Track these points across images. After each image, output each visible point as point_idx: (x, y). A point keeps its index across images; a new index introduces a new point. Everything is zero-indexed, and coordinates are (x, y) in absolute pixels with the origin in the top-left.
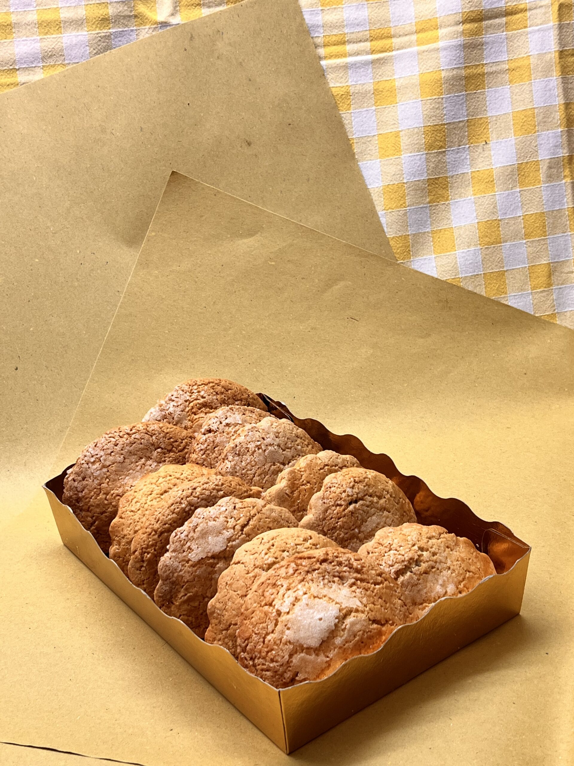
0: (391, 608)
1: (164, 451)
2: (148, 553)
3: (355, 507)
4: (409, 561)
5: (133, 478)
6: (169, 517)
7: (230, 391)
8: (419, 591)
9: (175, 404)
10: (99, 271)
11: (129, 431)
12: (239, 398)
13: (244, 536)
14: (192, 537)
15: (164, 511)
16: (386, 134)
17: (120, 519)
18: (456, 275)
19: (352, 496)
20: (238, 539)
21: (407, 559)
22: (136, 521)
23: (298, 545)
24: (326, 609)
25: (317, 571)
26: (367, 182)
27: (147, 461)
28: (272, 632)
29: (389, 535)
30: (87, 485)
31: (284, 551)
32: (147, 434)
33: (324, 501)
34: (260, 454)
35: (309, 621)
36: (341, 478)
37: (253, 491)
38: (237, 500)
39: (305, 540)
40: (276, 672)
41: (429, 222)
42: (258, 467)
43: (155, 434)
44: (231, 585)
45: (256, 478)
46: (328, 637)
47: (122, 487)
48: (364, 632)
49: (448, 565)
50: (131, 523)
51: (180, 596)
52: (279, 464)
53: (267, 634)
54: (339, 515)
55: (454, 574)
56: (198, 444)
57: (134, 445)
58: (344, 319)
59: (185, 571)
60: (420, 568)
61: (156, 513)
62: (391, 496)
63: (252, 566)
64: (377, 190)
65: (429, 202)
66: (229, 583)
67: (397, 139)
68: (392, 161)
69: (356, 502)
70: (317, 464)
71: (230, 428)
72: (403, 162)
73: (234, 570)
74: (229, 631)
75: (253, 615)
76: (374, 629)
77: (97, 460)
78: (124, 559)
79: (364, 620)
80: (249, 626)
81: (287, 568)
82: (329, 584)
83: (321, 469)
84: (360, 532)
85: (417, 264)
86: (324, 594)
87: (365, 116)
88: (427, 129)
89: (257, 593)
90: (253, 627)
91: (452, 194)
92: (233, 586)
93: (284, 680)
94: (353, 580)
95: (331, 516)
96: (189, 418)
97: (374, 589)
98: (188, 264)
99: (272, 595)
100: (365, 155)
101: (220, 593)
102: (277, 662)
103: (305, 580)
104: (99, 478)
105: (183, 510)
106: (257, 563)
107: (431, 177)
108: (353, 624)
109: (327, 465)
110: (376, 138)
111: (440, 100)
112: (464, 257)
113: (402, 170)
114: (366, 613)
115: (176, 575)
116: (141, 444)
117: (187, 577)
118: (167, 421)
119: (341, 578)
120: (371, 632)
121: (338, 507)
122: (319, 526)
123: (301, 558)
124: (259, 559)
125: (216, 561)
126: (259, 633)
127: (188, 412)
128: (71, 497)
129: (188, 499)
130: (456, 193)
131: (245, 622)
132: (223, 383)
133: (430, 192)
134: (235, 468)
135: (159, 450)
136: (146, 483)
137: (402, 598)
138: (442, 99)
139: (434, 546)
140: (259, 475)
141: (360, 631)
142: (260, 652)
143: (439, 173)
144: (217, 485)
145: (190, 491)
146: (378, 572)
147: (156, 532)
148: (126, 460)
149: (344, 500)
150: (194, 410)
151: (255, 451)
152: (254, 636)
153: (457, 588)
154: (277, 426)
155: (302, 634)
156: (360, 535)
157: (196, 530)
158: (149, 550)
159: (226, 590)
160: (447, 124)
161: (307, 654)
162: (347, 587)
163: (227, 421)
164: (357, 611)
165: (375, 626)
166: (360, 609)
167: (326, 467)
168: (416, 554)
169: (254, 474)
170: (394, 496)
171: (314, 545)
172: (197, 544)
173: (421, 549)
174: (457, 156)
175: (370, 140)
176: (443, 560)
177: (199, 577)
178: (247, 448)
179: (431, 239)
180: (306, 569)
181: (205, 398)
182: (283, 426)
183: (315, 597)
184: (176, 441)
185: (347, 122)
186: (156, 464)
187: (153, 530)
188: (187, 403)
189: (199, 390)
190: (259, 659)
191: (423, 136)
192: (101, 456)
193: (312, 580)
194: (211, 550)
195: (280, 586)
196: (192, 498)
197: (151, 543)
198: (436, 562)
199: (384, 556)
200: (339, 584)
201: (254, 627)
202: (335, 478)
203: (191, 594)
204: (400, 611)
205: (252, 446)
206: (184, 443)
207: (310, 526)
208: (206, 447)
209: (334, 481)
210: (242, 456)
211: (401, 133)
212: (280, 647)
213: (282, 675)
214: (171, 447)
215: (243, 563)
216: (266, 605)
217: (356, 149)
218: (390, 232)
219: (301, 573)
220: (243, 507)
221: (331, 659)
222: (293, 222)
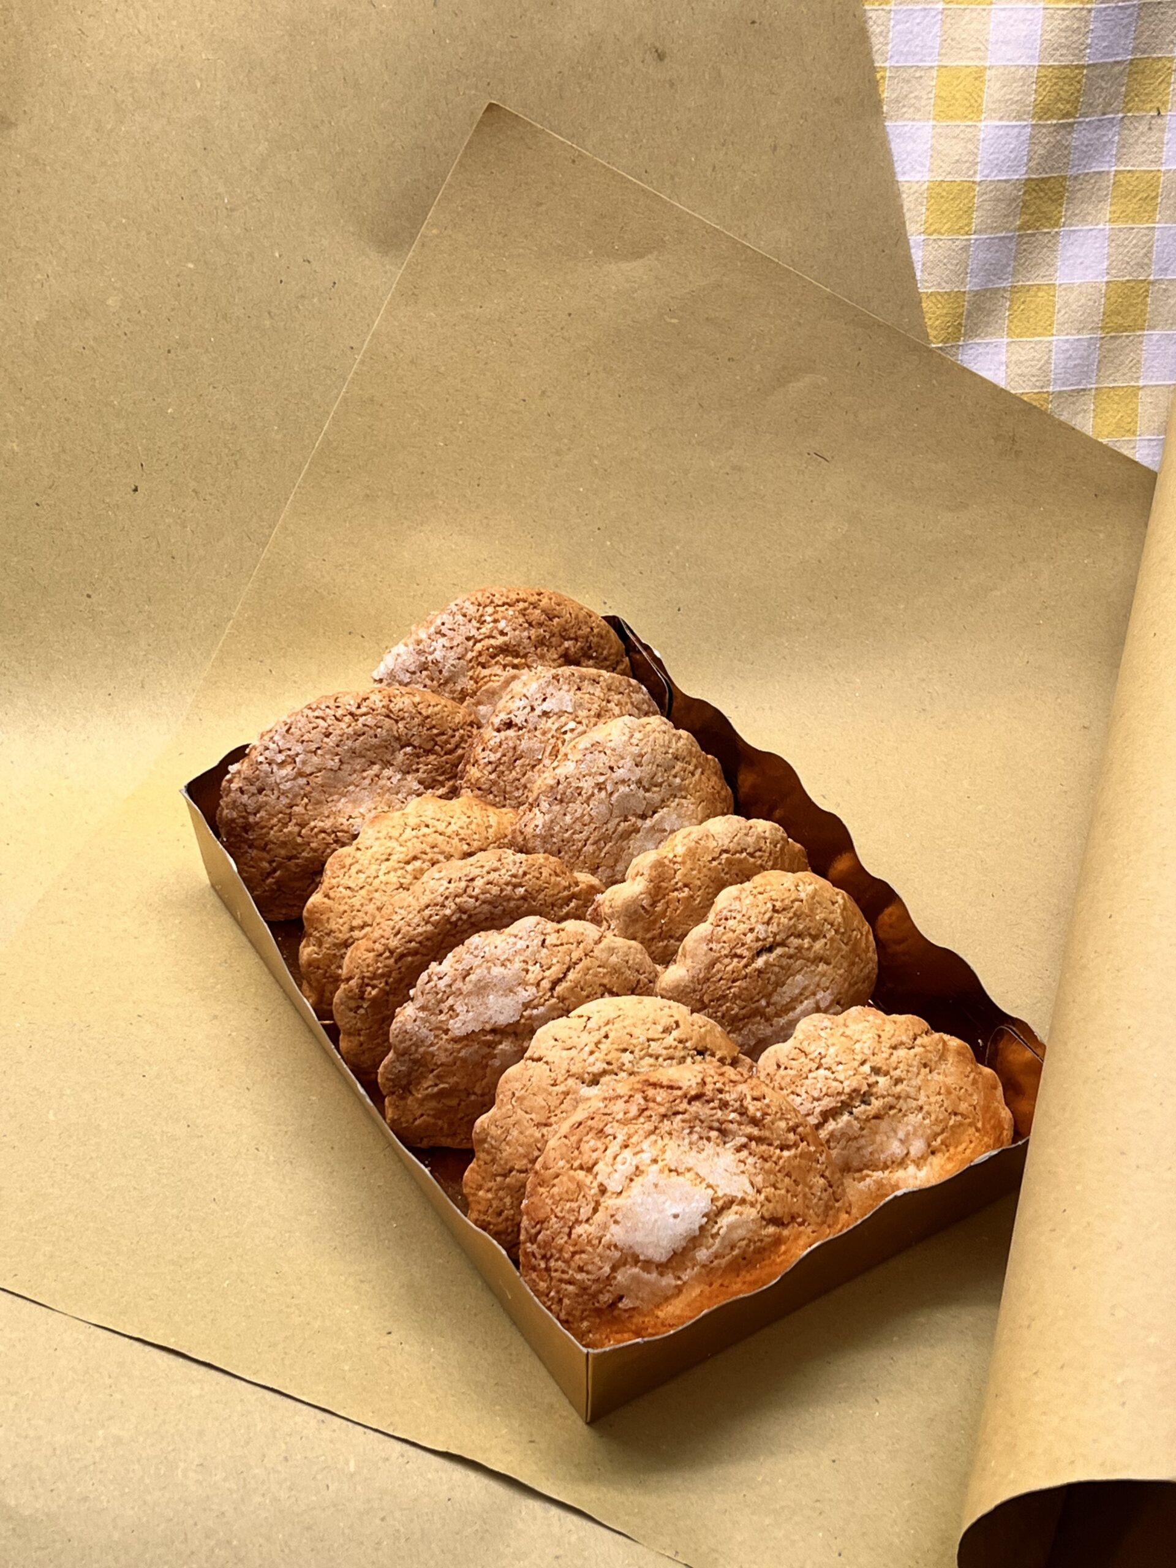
0: (805, 1195)
1: (418, 750)
2: (374, 987)
3: (766, 963)
4: (850, 1094)
5: (354, 801)
6: (420, 930)
7: (556, 620)
8: (859, 1149)
9: (448, 645)
10: (315, 300)
11: (354, 709)
12: (572, 635)
13: (554, 1000)
14: (459, 989)
15: (411, 916)
16: (957, 67)
17: (326, 900)
18: (1042, 387)
19: (765, 939)
20: (543, 1005)
21: (847, 1090)
22: (356, 908)
23: (653, 1040)
24: (687, 1198)
25: (680, 1117)
26: (898, 167)
27: (383, 769)
28: (587, 1221)
29: (822, 1033)
30: (266, 803)
31: (625, 1050)
32: (388, 716)
33: (711, 945)
34: (601, 802)
35: (655, 1216)
36: (748, 900)
37: (581, 886)
38: (551, 926)
39: (667, 1030)
40: (585, 1289)
41: (1009, 269)
42: (594, 826)
43: (403, 719)
44: (521, 1099)
45: (589, 848)
46: (684, 1249)
47: (332, 817)
48: (750, 1241)
49: (920, 1103)
50: (345, 912)
51: (425, 1086)
52: (633, 819)
53: (577, 1222)
54: (735, 974)
55: (927, 1121)
56: (483, 750)
57: (361, 738)
58: (800, 454)
59: (439, 1048)
60: (868, 1108)
61: (396, 918)
62: (837, 931)
63: (564, 1072)
64: (915, 187)
65: (1020, 228)
66: (517, 1094)
67: (977, 83)
68: (958, 131)
69: (770, 949)
70: (708, 848)
71: (550, 721)
72: (982, 136)
73: (530, 1072)
74: (508, 1180)
75: (556, 1181)
76: (768, 1236)
77: (289, 760)
78: (326, 972)
79: (753, 1220)
80: (547, 1200)
81: (626, 1102)
82: (701, 1142)
83: (714, 859)
84: (768, 1004)
85: (970, 352)
86: (689, 1166)
87: (918, 20)
88: (1044, 72)
89: (567, 1141)
90: (553, 1203)
91: (1069, 214)
92: (526, 1102)
93: (597, 1305)
94: (744, 1140)
95: (719, 976)
96: (470, 673)
97: (780, 1158)
98: (498, 304)
99: (594, 1151)
100: (904, 106)
101: (499, 1108)
102: (588, 1272)
103: (657, 1131)
104: (290, 796)
105: (447, 919)
106: (574, 1069)
107: (1034, 176)
108: (732, 1227)
109: (726, 851)
110: (935, 73)
111: (1084, 12)
112: (1068, 350)
113: (976, 155)
114: (759, 1206)
115: (421, 1050)
116: (376, 736)
117: (442, 1058)
118: (427, 676)
119: (723, 1132)
120: (761, 1241)
121: (736, 960)
122: (695, 991)
123: (654, 1085)
124: (577, 1060)
125: (498, 1038)
126: (563, 1217)
127: (471, 661)
128: (233, 820)
129: (458, 900)
130: (1077, 212)
131: (541, 1190)
132: (545, 602)
133: (1026, 206)
134: (551, 828)
135: (408, 749)
136: (380, 835)
137: (827, 1174)
138: (1090, 10)
139: (901, 1065)
140: (595, 843)
141: (743, 1239)
142: (561, 1250)
143: (1052, 169)
144: (514, 876)
145: (463, 884)
146: (791, 1123)
147: (392, 952)
148: (344, 767)
149: (749, 949)
150: (482, 659)
151: (593, 795)
152: (554, 1219)
153: (929, 1145)
154: (641, 740)
155: (639, 1237)
156: (767, 1010)
157: (467, 979)
158: (375, 982)
159: (510, 1107)
160: (1089, 65)
161: (644, 1269)
162: (732, 1150)
163: (546, 706)
164: (743, 1201)
165: (771, 1229)
166: (749, 1198)
167: (725, 856)
168: (865, 1082)
169: (586, 841)
170: (842, 930)
171: (680, 1042)
172: (466, 1004)
173: (876, 1071)
174: (1095, 135)
175: (921, 77)
176: (913, 1094)
177: (464, 1060)
178: (578, 788)
179: (1008, 304)
180: (662, 1110)
181: (506, 634)
182: (651, 739)
183: (671, 1171)
184: (443, 734)
185: (878, 30)
186: (399, 776)
187: (387, 948)
188: (471, 643)
189: (496, 616)
190: (557, 1260)
191: (1034, 87)
192: (297, 755)
193: (670, 1134)
194: (491, 1018)
195: (611, 1138)
196: (465, 898)
197: (380, 971)
198: (898, 1098)
199: (807, 1078)
200: (718, 1145)
201: (556, 1203)
202: (738, 898)
203: (446, 1086)
204: (820, 1199)
205: (587, 785)
206: (457, 738)
207: (678, 994)
208: (500, 759)
209: (736, 905)
210: (567, 803)
211: (988, 72)
212: (598, 1251)
213: (594, 1296)
214: (432, 743)
215: (547, 1063)
216: (581, 1168)
217: (886, 93)
218: (927, 282)
219: (651, 1116)
220: (559, 942)
221: (685, 1283)
222: (728, 237)
